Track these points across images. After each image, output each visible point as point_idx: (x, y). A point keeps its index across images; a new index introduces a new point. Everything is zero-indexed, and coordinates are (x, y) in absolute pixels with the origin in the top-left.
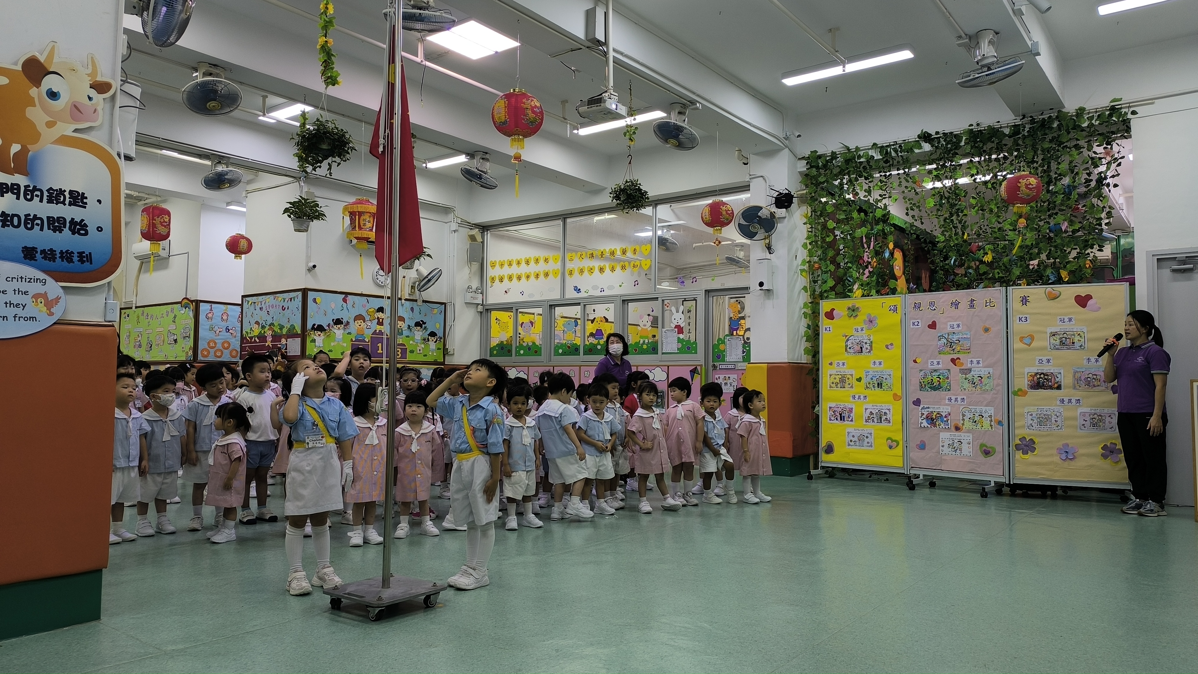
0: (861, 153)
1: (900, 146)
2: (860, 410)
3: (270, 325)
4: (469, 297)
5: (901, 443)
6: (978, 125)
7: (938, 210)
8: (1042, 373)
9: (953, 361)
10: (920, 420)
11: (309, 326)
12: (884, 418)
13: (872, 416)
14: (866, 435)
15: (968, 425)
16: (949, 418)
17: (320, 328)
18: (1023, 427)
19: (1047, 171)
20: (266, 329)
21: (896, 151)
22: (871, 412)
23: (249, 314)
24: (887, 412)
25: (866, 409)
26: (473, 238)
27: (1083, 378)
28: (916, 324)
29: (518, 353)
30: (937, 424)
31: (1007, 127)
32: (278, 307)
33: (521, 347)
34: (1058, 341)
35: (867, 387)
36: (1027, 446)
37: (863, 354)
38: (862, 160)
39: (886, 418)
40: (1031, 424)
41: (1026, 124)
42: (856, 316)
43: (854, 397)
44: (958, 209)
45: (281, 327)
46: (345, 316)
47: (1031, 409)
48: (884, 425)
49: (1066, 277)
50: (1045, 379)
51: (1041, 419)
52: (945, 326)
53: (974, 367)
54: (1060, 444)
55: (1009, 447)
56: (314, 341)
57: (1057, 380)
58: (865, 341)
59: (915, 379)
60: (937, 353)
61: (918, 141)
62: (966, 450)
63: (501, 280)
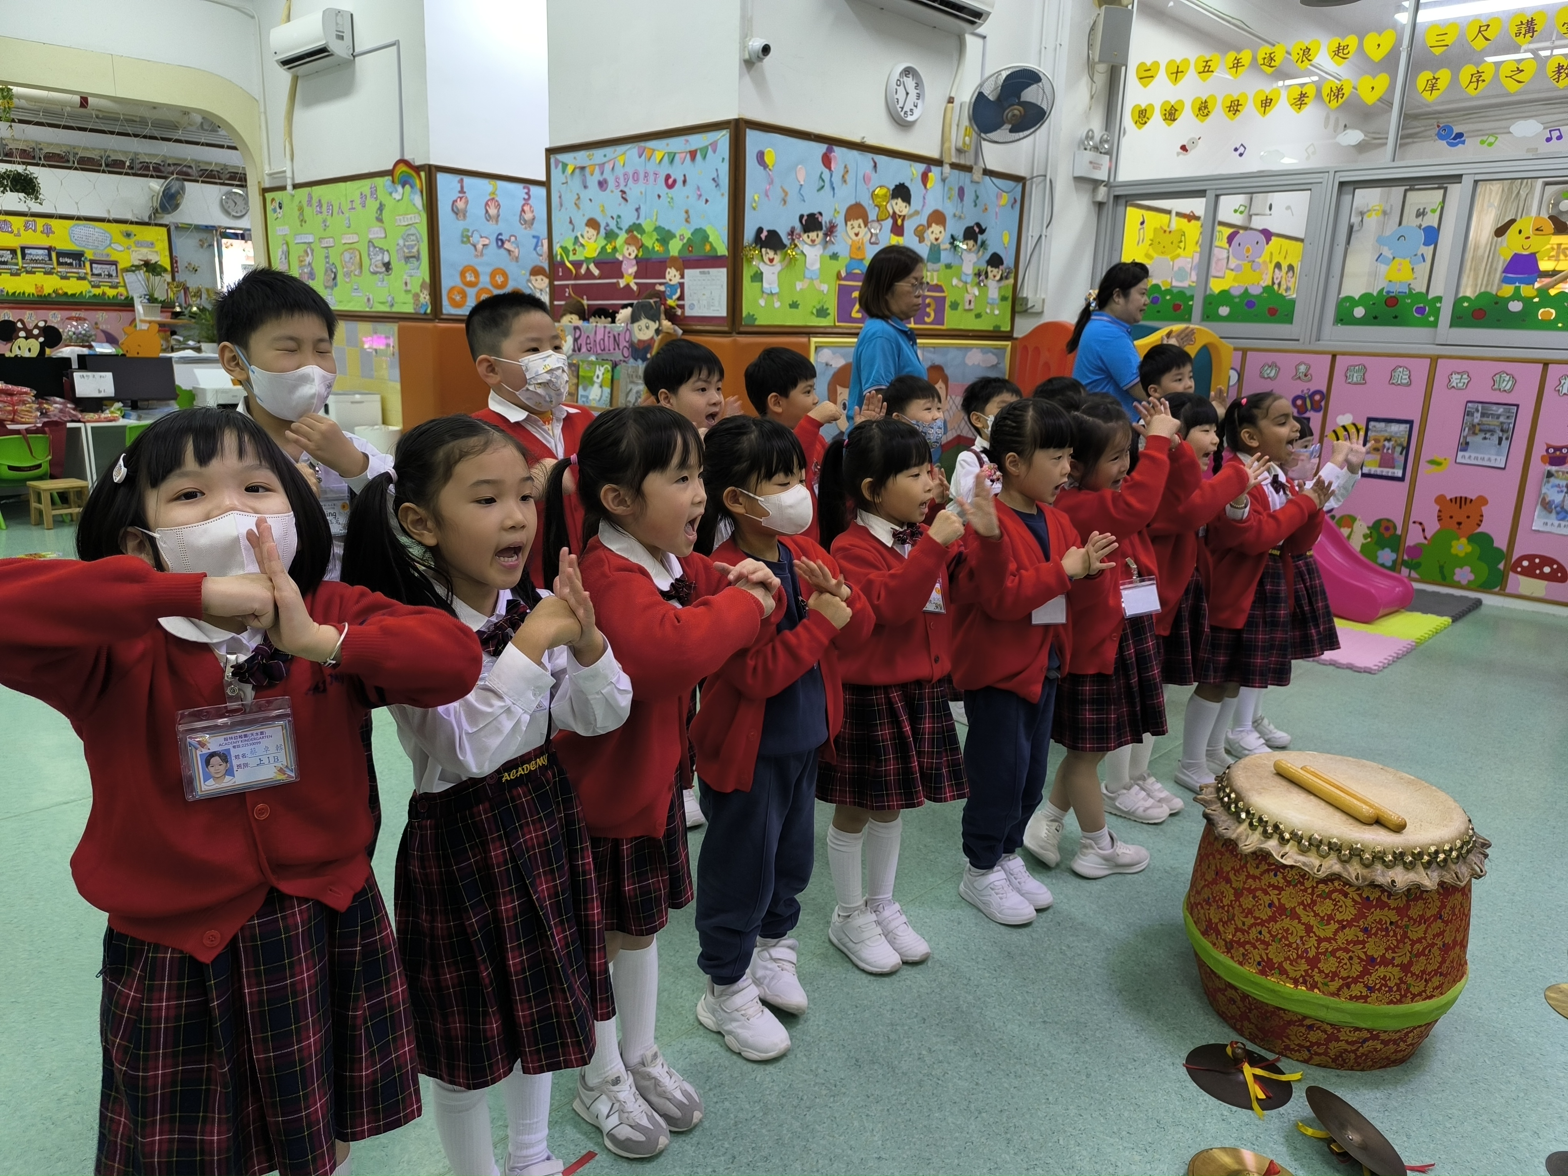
3: (629, 231)
4: (1084, 164)
20: (620, 241)
23: (569, 199)
29: (1210, 314)
32: (651, 178)
45: (665, 236)
46: (828, 208)
63: (1171, 115)
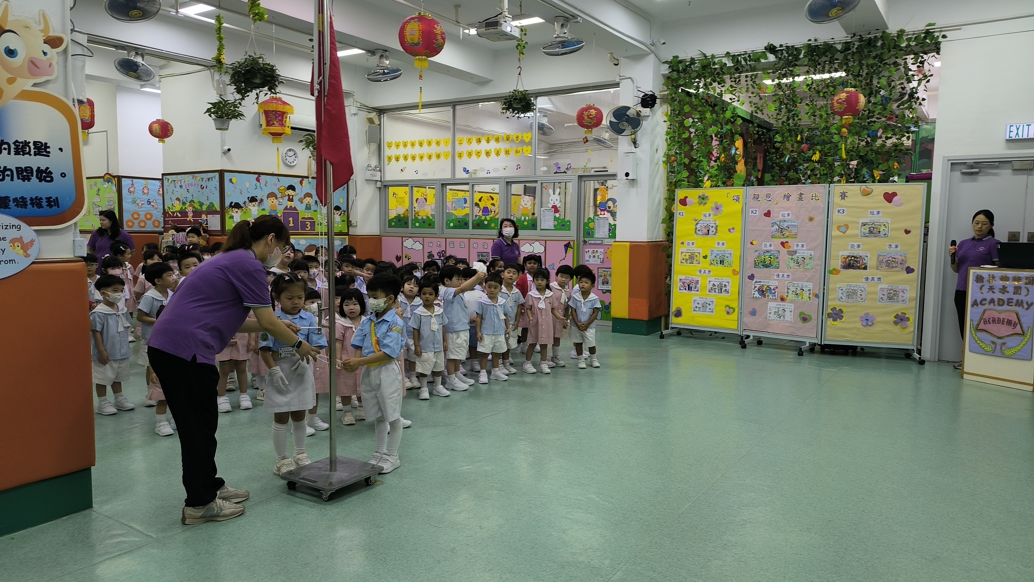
0: (716, 60)
1: (749, 56)
2: (704, 282)
3: (190, 202)
4: (368, 175)
5: (736, 310)
6: (816, 40)
7: (778, 114)
8: (853, 256)
9: (783, 244)
10: (753, 292)
11: (227, 204)
12: (724, 289)
13: (714, 287)
14: (708, 303)
15: (791, 296)
16: (777, 290)
17: (237, 206)
18: (834, 299)
19: (870, 84)
20: (187, 205)
21: (745, 60)
22: (714, 284)
23: (170, 190)
24: (727, 284)
25: (710, 281)
26: (371, 121)
27: (884, 261)
28: (754, 212)
29: (413, 225)
30: (767, 295)
31: (840, 43)
32: (197, 185)
33: (416, 220)
34: (868, 230)
35: (712, 264)
36: (837, 315)
37: (709, 236)
38: (716, 66)
39: (726, 290)
40: (841, 297)
41: (855, 41)
42: (705, 203)
43: (700, 271)
44: (794, 114)
45: (201, 204)
46: (259, 195)
47: (844, 285)
48: (724, 295)
49: (877, 176)
50: (855, 261)
51: (849, 293)
52: (777, 216)
53: (799, 250)
54: (862, 314)
55: (823, 315)
56: (232, 217)
57: (864, 261)
58: (711, 225)
59: (751, 258)
60: (770, 237)
61: (764, 52)
62: (789, 316)
63: (397, 159)
